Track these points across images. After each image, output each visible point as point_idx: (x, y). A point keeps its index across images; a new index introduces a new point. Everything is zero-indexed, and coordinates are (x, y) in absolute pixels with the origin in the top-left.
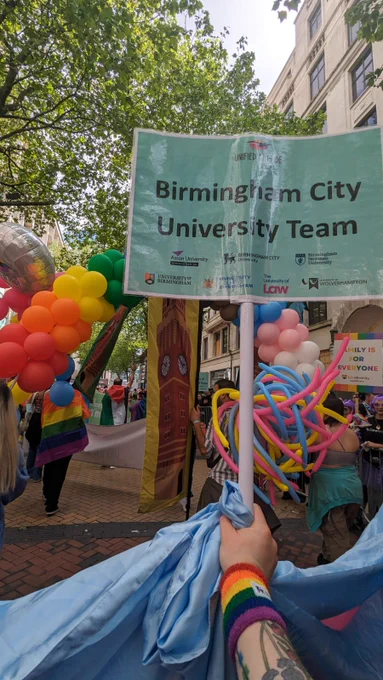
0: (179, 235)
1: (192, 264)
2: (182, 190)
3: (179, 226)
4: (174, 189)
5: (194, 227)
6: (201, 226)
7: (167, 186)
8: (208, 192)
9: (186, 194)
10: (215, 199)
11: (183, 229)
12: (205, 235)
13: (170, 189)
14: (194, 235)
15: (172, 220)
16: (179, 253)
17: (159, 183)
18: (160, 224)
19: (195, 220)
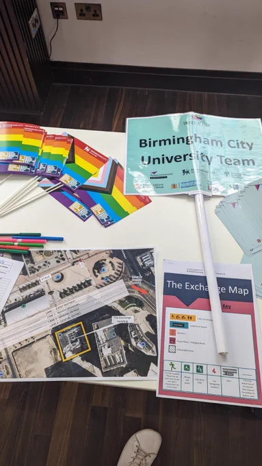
0: (154, 163)
1: (163, 177)
2: (154, 142)
3: (154, 159)
4: (150, 142)
5: (163, 158)
6: (167, 158)
7: (146, 141)
8: (169, 140)
9: (157, 143)
10: (174, 143)
11: (157, 161)
12: (170, 162)
13: (148, 143)
14: (163, 163)
15: (149, 157)
16: (154, 173)
17: (141, 141)
18: (143, 160)
19: (163, 155)
